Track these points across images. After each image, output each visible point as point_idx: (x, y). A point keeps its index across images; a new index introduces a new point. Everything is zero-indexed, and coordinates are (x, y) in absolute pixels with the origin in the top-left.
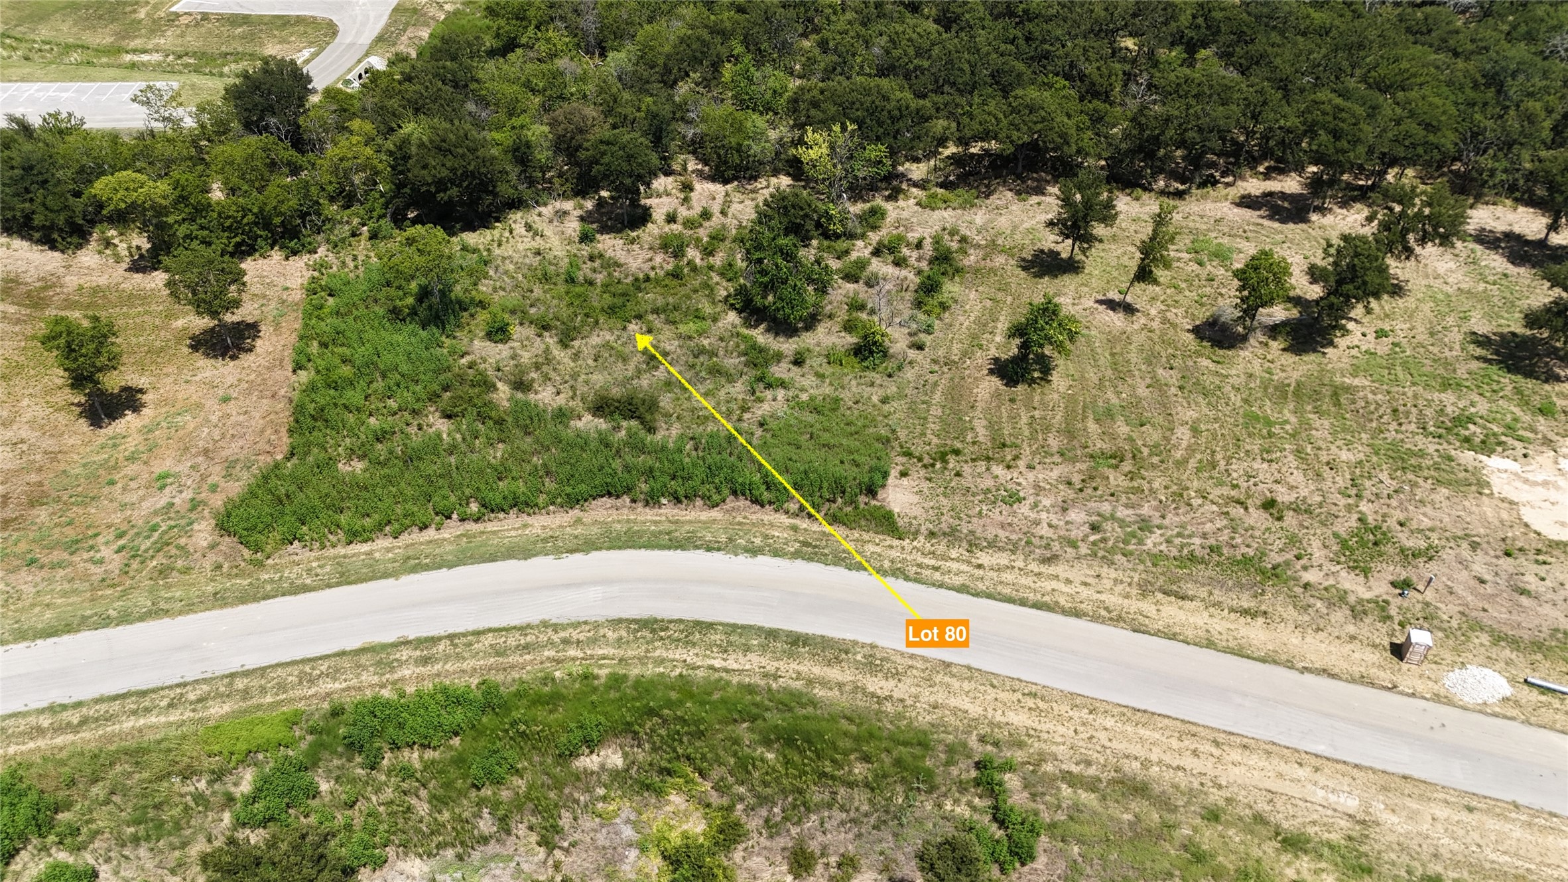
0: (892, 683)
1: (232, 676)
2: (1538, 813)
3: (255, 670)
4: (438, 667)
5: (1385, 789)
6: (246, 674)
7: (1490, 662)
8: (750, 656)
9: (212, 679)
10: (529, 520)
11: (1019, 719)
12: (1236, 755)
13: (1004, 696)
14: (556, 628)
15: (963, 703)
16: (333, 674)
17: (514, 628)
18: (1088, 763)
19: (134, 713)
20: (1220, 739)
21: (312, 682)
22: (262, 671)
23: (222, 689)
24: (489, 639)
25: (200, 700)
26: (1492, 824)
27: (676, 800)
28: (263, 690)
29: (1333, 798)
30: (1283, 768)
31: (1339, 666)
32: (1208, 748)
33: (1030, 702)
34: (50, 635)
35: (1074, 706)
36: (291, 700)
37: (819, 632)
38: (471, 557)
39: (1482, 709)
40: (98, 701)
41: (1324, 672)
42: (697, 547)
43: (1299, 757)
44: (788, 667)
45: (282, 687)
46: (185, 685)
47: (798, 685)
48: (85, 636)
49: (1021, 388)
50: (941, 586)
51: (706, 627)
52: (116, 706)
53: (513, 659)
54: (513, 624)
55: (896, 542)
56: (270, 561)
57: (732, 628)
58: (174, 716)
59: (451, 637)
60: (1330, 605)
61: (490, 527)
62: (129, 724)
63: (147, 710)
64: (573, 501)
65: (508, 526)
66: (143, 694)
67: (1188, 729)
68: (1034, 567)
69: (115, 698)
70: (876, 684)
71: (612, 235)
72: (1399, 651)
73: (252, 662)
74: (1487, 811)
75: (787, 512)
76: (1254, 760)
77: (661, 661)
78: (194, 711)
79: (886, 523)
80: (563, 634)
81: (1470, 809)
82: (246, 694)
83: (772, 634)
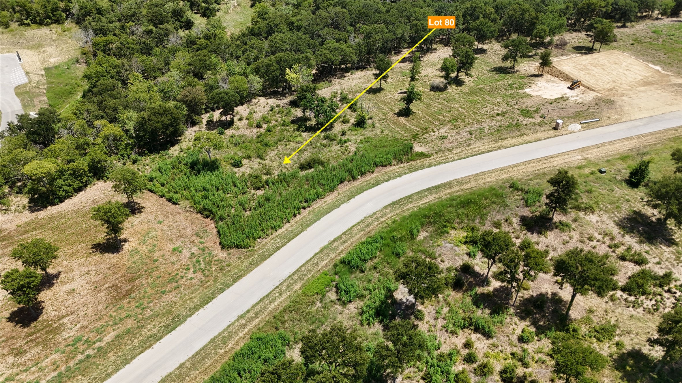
0: (469, 184)
1: (290, 276)
2: (609, 142)
3: (295, 272)
4: (349, 242)
5: (582, 152)
6: (294, 274)
7: (571, 123)
8: (429, 197)
9: (285, 280)
10: (324, 200)
11: (505, 176)
12: (552, 160)
13: (496, 173)
14: (371, 217)
15: (488, 180)
16: (322, 260)
17: (359, 223)
18: (529, 176)
19: (271, 302)
20: (546, 158)
21: (317, 264)
22: (298, 270)
23: (291, 282)
24: (355, 229)
25: (288, 288)
26: (604, 148)
27: (452, 232)
28: (305, 275)
29: (576, 158)
30: (562, 157)
31: (549, 136)
32: (545, 161)
33: (503, 172)
34: (207, 303)
35: (512, 168)
36: (316, 273)
37: (440, 183)
38: (321, 215)
39: (580, 131)
40: (254, 306)
41: (548, 138)
42: (382, 182)
43: (563, 154)
44: (441, 194)
45: (309, 271)
46: (277, 287)
47: (448, 196)
48: (220, 297)
49: (411, 116)
50: (454, 161)
51: (411, 196)
52: (262, 305)
53: (368, 229)
54: (357, 222)
55: (430, 158)
56: (255, 248)
57: (417, 193)
58: (285, 296)
59: (344, 233)
60: (534, 126)
61: (315, 206)
62: (273, 306)
63: (274, 299)
64: (332, 189)
65: (319, 204)
66: (267, 296)
67: (539, 160)
68: (467, 148)
69: (258, 303)
70: (466, 187)
71: (228, 130)
72: (556, 129)
73: (292, 271)
74: (602, 146)
75: (394, 165)
76: (556, 159)
77: (408, 209)
78: (289, 291)
79: (422, 155)
80: (374, 217)
81: (599, 147)
82: (301, 278)
83: (428, 189)
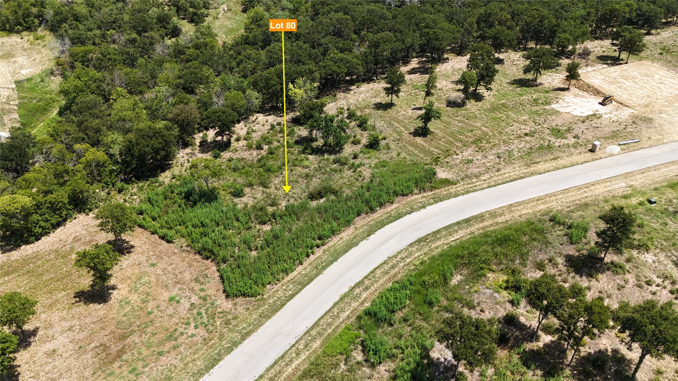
0: (503, 217)
1: (307, 332)
2: (654, 167)
3: (313, 326)
4: (372, 288)
5: (625, 178)
6: (312, 328)
7: (609, 144)
8: (459, 232)
9: (302, 337)
10: (340, 236)
11: (542, 207)
12: (593, 188)
13: (532, 204)
14: (395, 256)
15: (524, 212)
16: (343, 310)
17: (382, 264)
18: (569, 207)
19: (287, 365)
20: (587, 186)
21: (338, 316)
22: (316, 324)
23: (309, 338)
24: (378, 272)
25: (306, 346)
26: (649, 173)
27: (490, 275)
28: (325, 330)
29: (619, 185)
30: (604, 185)
31: (587, 160)
32: (586, 190)
33: (540, 202)
34: (213, 366)
35: (550, 197)
36: (337, 327)
37: (470, 216)
38: (338, 254)
39: (620, 154)
40: (268, 370)
41: (585, 162)
42: (405, 215)
43: (605, 181)
44: (473, 228)
45: (329, 325)
46: (294, 345)
47: (481, 231)
48: (228, 358)
49: (429, 136)
50: (484, 189)
51: (438, 232)
52: (277, 368)
53: (393, 272)
54: (380, 263)
55: (456, 186)
56: (265, 296)
57: (446, 228)
58: (303, 357)
59: (366, 277)
60: (568, 148)
61: (330, 244)
62: (290, 370)
63: (291, 361)
64: (348, 223)
65: (334, 242)
66: (282, 357)
67: (578, 188)
68: (496, 174)
69: (272, 366)
70: (500, 220)
71: (225, 152)
72: (592, 151)
73: (310, 324)
74: (646, 171)
75: (416, 194)
76: (597, 186)
77: (437, 248)
78: (308, 351)
79: (447, 182)
80: (399, 257)
81: (643, 173)
82: (320, 334)
83: (458, 223)
